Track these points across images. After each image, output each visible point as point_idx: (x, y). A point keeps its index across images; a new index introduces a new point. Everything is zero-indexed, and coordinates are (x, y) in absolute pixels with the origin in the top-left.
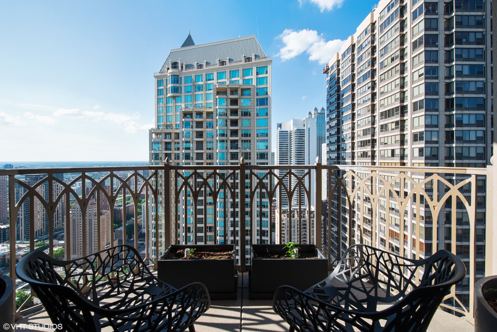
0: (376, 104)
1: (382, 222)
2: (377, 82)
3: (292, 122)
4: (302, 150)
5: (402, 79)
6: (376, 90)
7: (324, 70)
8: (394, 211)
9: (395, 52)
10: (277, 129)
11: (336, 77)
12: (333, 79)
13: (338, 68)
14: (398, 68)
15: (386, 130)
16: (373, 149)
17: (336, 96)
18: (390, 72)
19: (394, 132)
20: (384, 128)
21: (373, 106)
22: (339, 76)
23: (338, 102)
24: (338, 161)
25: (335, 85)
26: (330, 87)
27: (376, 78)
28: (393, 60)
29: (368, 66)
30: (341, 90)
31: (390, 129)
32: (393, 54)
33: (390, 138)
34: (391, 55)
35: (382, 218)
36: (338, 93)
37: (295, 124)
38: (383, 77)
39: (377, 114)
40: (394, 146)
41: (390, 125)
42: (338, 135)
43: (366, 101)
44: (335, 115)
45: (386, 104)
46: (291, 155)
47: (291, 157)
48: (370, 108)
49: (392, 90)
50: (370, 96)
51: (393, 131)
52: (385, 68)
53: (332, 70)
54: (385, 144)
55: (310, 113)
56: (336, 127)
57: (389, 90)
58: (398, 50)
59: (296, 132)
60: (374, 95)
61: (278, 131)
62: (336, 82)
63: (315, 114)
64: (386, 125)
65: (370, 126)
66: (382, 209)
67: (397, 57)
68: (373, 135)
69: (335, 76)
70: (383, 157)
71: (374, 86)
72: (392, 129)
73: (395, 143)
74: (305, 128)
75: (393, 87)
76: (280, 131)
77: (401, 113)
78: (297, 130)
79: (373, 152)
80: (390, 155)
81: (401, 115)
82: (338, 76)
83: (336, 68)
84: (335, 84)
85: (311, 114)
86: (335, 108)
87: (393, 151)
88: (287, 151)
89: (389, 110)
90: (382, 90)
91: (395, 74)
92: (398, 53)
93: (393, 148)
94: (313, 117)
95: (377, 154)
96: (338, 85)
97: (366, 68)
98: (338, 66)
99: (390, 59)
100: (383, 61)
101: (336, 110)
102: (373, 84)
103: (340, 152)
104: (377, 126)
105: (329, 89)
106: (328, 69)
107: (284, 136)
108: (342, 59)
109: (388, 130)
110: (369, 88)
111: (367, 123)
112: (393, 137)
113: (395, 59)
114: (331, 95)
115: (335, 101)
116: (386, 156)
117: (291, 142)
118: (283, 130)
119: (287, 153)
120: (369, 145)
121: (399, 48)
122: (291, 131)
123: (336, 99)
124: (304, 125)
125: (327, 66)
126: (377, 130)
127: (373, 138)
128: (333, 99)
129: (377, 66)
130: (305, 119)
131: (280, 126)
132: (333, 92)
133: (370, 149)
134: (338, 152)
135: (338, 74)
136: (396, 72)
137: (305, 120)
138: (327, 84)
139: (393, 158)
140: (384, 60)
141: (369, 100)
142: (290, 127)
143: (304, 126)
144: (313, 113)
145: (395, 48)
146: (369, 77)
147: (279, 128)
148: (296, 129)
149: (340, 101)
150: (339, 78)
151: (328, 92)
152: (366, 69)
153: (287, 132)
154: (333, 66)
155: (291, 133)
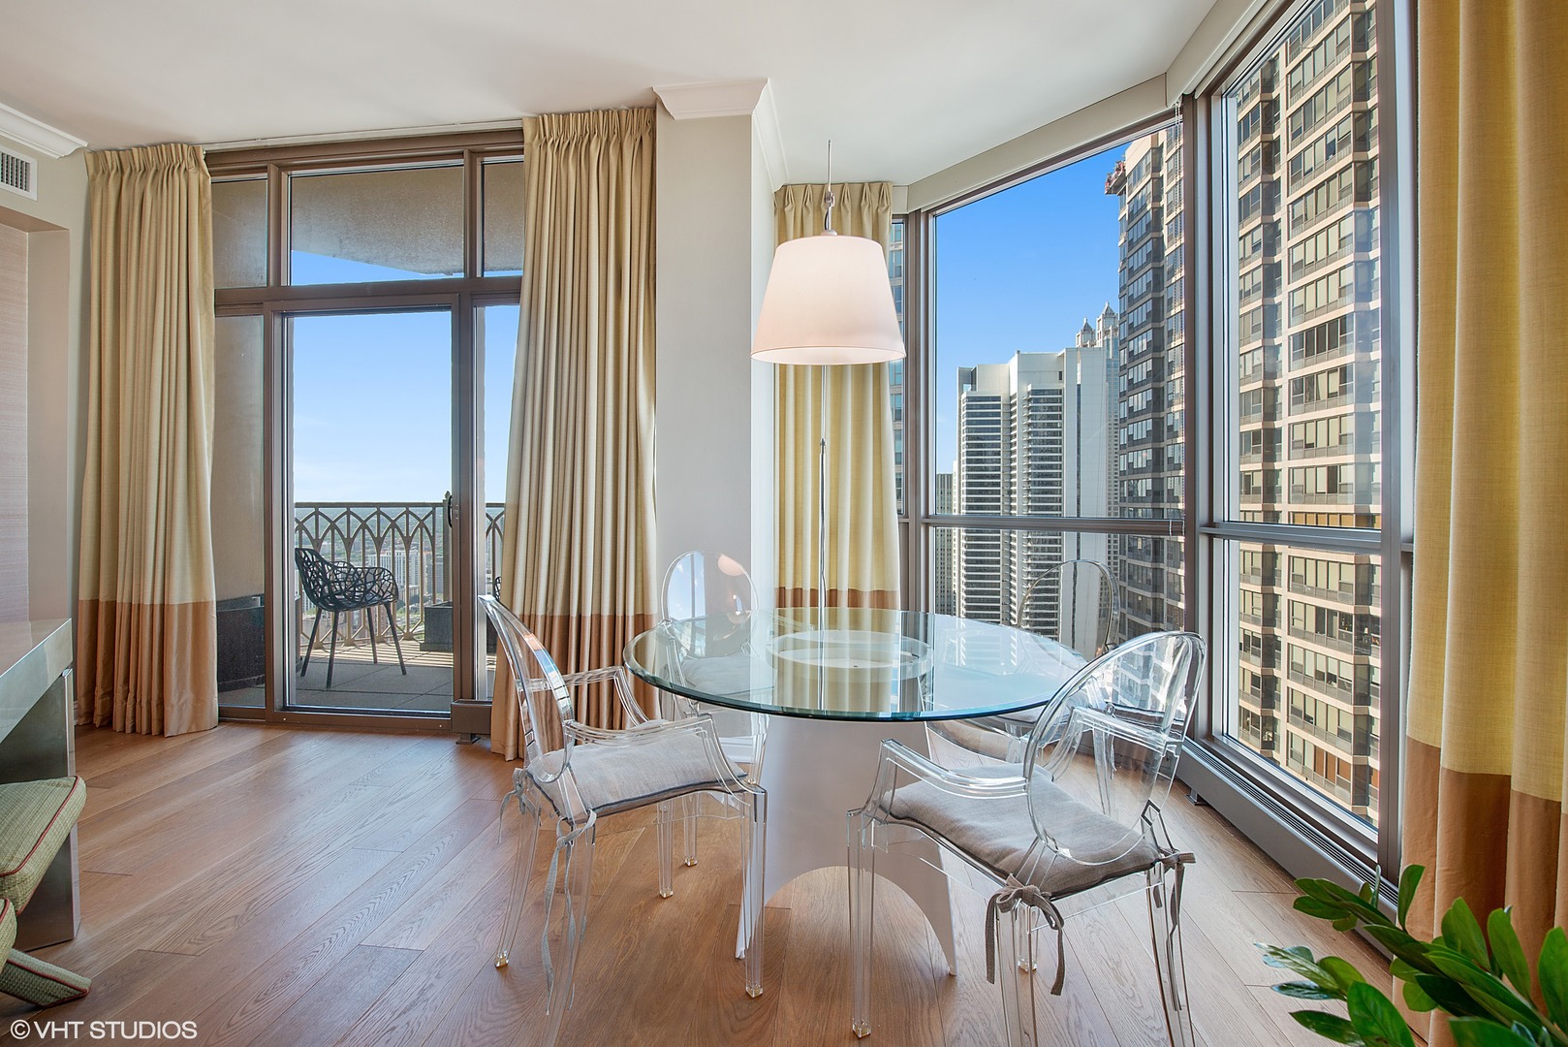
0: (1280, 303)
1: (1296, 723)
2: (1283, 227)
3: (1014, 363)
4: (1051, 467)
5: (1365, 218)
6: (1281, 257)
7: (1109, 181)
8: (1335, 685)
9: (1338, 124)
10: (961, 391)
11: (1149, 207)
12: (1138, 213)
13: (1156, 175)
14: (1349, 178)
15: (1311, 399)
16: (1269, 466)
17: (1150, 276)
18: (1323, 191)
19: (1335, 406)
20: (1305, 389)
21: (1270, 313)
22: (1162, 203)
23: (1156, 295)
24: (1156, 505)
25: (1147, 234)
26: (1131, 244)
27: (1281, 215)
28: (1331, 150)
29: (1253, 169)
30: (1166, 253)
31: (1323, 395)
32: (1333, 128)
33: (1322, 425)
34: (1327, 133)
35: (1295, 711)
36: (1156, 265)
37: (1024, 373)
38: (1299, 209)
39: (1282, 339)
40: (1335, 454)
41: (1322, 378)
42: (1156, 415)
43: (1248, 294)
44: (1145, 341)
45: (1311, 306)
46: (1011, 484)
47: (1010, 492)
48: (1259, 319)
49: (1330, 258)
50: (1259, 276)
51: (1334, 399)
52: (1308, 177)
53: (1135, 183)
54: (1310, 446)
55: (1088, 329)
56: (1149, 385)
57: (1322, 255)
58: (1348, 116)
59: (1029, 400)
60: (1272, 273)
61: (964, 396)
62: (1148, 226)
63: (1106, 332)
64: (1311, 379)
65: (1259, 384)
66: (1296, 679)
67: (1344, 141)
68: (1270, 414)
69: (1146, 205)
70: (1300, 493)
71: (1274, 241)
72: (1330, 395)
73: (1340, 443)
74: (1063, 386)
75: (1334, 247)
76: (969, 399)
77: (1358, 339)
78: (1034, 392)
79: (1271, 476)
80: (1323, 487)
81: (1357, 345)
82: (1156, 205)
83: (1149, 177)
84: (1144, 231)
85: (1093, 333)
86: (1144, 319)
87: (1333, 472)
88: (998, 469)
89: (1320, 328)
90: (1298, 256)
91: (1340, 199)
92: (1349, 125)
93: (1332, 461)
94: (1099, 344)
95: (1283, 481)
96: (1156, 235)
97: (1245, 178)
98: (1157, 168)
99: (1321, 146)
100: (1300, 154)
101: (1150, 326)
102: (1271, 231)
103: (1162, 475)
104: (1282, 382)
105: (1126, 249)
106: (1123, 179)
107: (984, 414)
108: (1169, 143)
109: (1318, 398)
110: (1255, 248)
111: (1249, 372)
112: (1334, 423)
113: (1340, 149)
114: (1131, 272)
115: (1146, 293)
116: (1310, 489)
117: (1011, 437)
118: (980, 392)
119: (998, 477)
120: (1256, 451)
121: (1349, 109)
122: (1011, 398)
123: (1148, 285)
124: (1061, 373)
125: (1118, 170)
126: (1283, 397)
127: (1269, 425)
128: (1141, 285)
129: (1281, 173)
130: (1064, 351)
131: (970, 377)
132: (1140, 258)
133: (1259, 466)
134: (1156, 475)
135: (1157, 197)
136: (1342, 192)
137: (1062, 356)
138: (1122, 231)
139: (1332, 496)
140: (1304, 150)
141: (1255, 288)
142: (1007, 380)
143: (1061, 378)
144: (1099, 328)
145: (1339, 108)
146: (1255, 208)
147: (968, 387)
148: (1030, 388)
149: (1162, 294)
150: (1158, 212)
151: (1124, 261)
152: (1249, 179)
153: (998, 399)
154: (1138, 166)
155: (1011, 406)
